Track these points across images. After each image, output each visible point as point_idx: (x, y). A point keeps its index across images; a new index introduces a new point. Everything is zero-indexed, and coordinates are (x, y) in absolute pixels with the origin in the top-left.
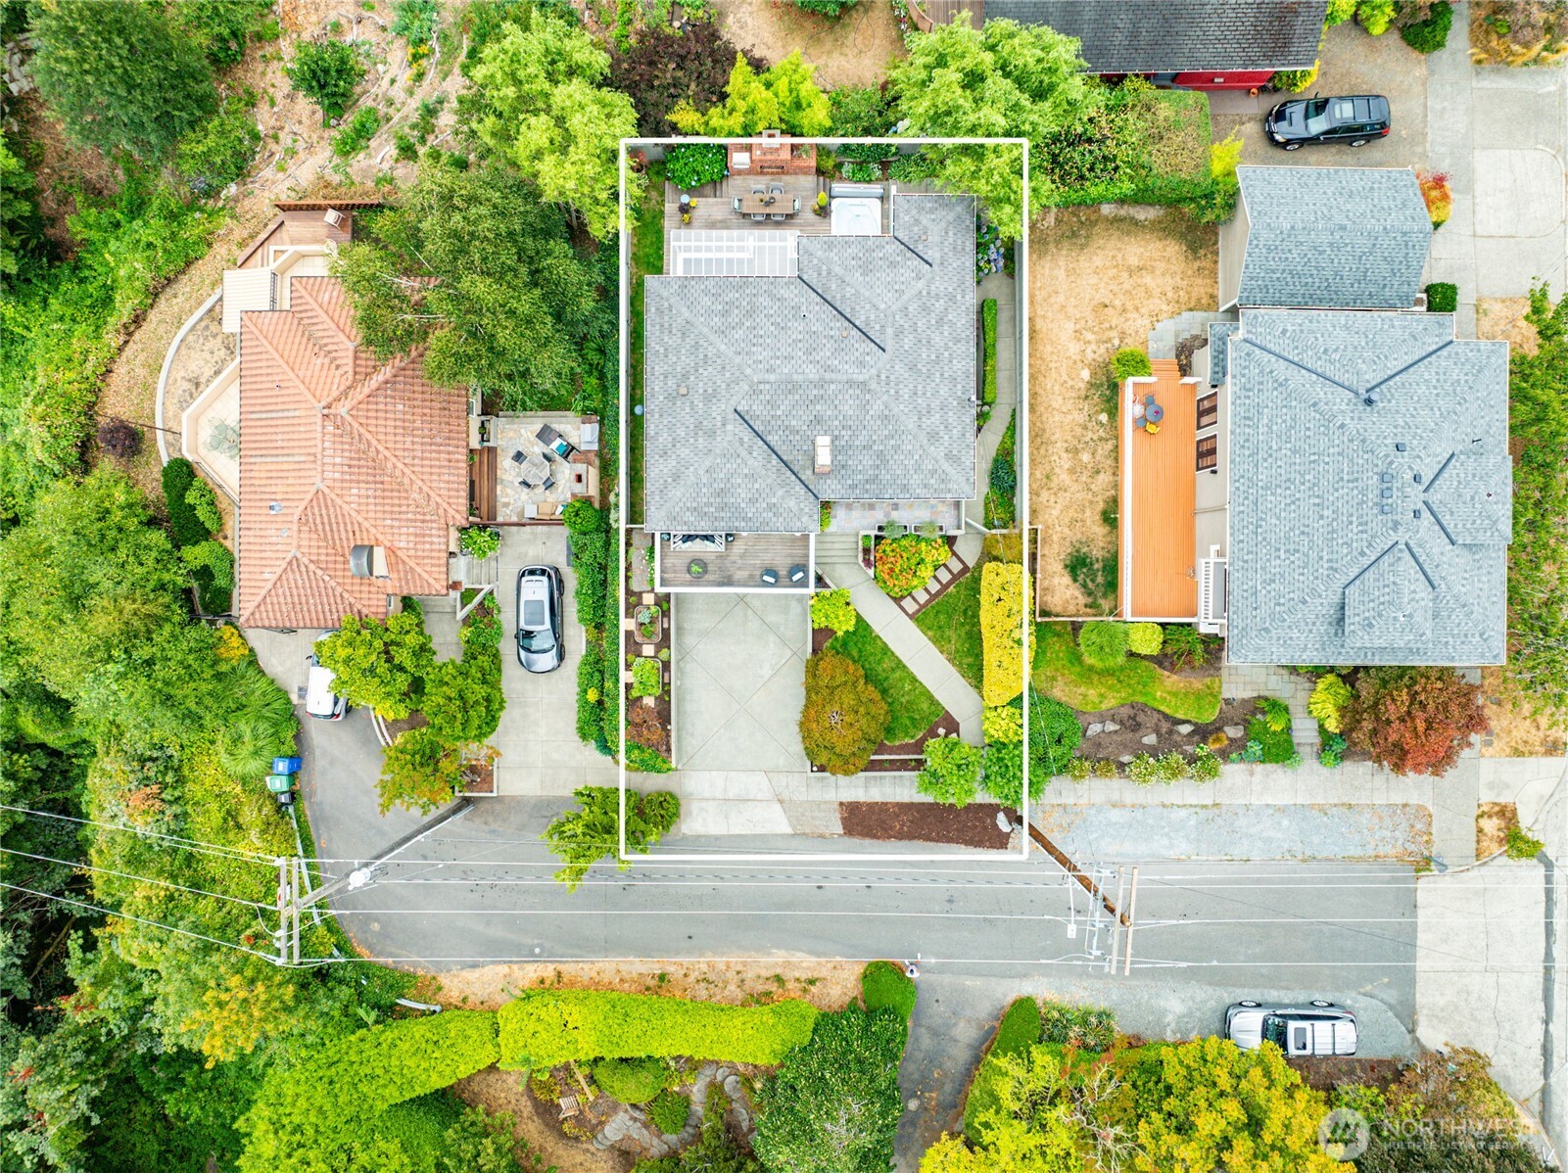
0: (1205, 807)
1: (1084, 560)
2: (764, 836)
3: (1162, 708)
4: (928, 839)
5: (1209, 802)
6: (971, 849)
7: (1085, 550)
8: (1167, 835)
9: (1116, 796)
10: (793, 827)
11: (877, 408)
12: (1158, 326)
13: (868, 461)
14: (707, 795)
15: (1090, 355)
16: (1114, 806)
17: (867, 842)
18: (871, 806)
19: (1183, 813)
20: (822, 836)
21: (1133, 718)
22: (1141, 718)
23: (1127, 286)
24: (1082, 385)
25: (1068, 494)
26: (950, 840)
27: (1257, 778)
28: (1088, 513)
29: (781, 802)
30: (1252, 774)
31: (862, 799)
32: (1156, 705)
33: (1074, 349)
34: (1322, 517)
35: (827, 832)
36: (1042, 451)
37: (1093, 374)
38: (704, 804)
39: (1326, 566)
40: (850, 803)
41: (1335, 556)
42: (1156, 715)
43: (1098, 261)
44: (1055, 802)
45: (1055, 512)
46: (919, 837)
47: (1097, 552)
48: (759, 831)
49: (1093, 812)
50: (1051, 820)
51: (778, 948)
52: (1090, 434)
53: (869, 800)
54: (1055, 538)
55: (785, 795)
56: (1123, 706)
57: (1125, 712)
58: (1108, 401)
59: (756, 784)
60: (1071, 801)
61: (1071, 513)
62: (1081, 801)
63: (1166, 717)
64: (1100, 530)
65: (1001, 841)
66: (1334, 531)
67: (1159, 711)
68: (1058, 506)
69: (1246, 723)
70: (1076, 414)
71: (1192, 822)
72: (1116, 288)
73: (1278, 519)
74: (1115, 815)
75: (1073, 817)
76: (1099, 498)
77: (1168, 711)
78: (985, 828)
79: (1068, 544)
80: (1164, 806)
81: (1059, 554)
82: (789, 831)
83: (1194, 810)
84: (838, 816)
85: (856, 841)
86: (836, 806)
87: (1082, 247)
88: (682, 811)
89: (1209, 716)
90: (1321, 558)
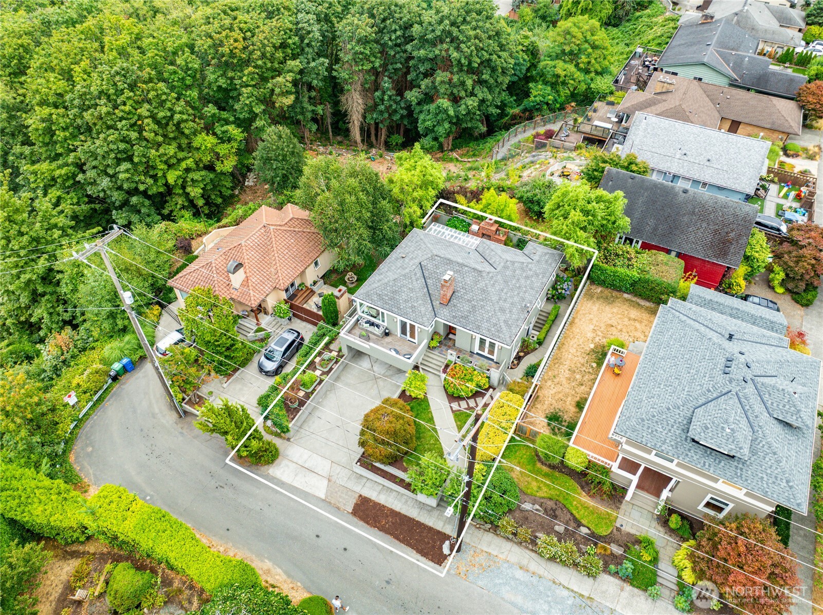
0: (582, 596)
1: (559, 418)
2: (309, 494)
3: (574, 512)
4: (397, 538)
5: (586, 594)
6: (419, 556)
7: (561, 414)
8: (549, 603)
9: (525, 562)
10: (326, 497)
11: (481, 285)
12: (636, 342)
13: (467, 308)
14: (295, 460)
15: (597, 339)
16: (521, 568)
17: (361, 523)
18: (376, 505)
19: (565, 593)
20: (338, 508)
21: (554, 511)
22: (558, 512)
23: (626, 323)
24: (588, 349)
25: (561, 388)
26: (409, 544)
27: (625, 594)
28: (569, 399)
29: (329, 480)
30: (622, 589)
31: (373, 498)
32: (571, 508)
33: (590, 335)
34: (689, 373)
35: (342, 507)
36: (556, 366)
37: (596, 347)
38: (290, 464)
39: (685, 393)
40: (365, 498)
41: (692, 390)
42: (569, 516)
43: (615, 310)
44: (485, 549)
45: (552, 392)
46: (391, 534)
47: (566, 417)
48: (307, 490)
49: (506, 565)
50: (477, 559)
51: (270, 560)
52: (584, 369)
53: (377, 500)
54: (546, 402)
55: (333, 479)
56: (551, 499)
57: (550, 504)
58: (599, 359)
59: (323, 466)
60: (495, 553)
61: (560, 395)
62: (500, 556)
63: (575, 519)
64: (573, 409)
65: (439, 559)
66: (694, 379)
67: (572, 514)
68: (555, 390)
69: (627, 548)
70: (580, 359)
71: (570, 602)
72: (620, 322)
73: (665, 371)
74: (519, 574)
75: (492, 563)
76: (578, 395)
77: (577, 516)
78: (434, 547)
79: (552, 407)
80: (554, 582)
81: (545, 410)
82: (323, 497)
83: (573, 594)
84: (355, 501)
85: (356, 520)
86: (357, 496)
87: (609, 303)
88: (276, 462)
89: (603, 531)
90: (684, 390)
